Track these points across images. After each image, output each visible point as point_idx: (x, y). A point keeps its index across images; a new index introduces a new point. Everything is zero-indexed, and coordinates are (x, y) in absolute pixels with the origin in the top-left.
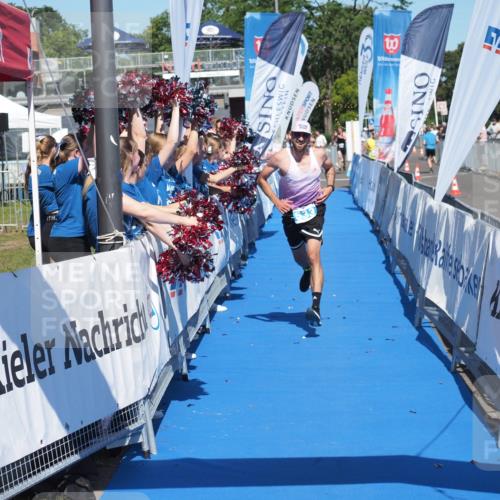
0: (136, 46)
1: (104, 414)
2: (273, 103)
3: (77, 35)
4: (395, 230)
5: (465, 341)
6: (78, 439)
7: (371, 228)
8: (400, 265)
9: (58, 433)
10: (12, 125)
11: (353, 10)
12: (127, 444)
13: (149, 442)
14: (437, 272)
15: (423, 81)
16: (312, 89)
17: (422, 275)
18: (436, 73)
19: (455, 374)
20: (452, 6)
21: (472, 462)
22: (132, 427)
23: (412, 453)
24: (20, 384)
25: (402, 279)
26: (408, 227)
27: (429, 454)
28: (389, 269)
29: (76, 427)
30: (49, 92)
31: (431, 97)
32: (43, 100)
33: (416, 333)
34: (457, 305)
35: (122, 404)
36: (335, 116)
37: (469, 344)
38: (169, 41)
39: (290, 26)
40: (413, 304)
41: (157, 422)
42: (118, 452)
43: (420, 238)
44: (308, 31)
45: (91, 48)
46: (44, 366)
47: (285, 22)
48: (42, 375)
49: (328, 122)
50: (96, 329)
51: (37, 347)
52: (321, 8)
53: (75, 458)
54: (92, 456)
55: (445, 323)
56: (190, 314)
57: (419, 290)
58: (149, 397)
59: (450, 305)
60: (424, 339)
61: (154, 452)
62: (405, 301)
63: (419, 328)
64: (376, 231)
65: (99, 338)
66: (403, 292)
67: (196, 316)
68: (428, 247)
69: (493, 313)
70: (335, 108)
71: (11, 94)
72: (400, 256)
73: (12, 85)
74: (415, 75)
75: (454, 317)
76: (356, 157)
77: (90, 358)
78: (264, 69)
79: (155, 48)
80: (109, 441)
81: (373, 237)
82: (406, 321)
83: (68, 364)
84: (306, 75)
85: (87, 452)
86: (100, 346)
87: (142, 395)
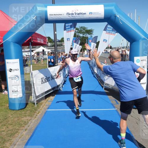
0: (59, 41)
1: (56, 86)
2: (76, 48)
3: (52, 40)
4: (91, 63)
5: (99, 77)
6: (53, 89)
7: (88, 63)
8: (91, 68)
9: (50, 88)
10: (45, 51)
11: (86, 37)
12: (59, 89)
13: (61, 89)
14: (96, 68)
15: (94, 45)
16: (81, 47)
17: (94, 69)
18: (95, 44)
19: (98, 81)
20: (97, 36)
21: (100, 91)
22: (59, 87)
23: (93, 90)
24: (46, 82)
25: (92, 69)
26: (92, 63)
27: (95, 90)
28: (90, 68)
29: (53, 87)
30: (49, 47)
31: (95, 47)
32: (48, 48)
33: (93, 76)
34: (98, 72)
35: (58, 84)
36: (83, 50)
37: (100, 77)
38: (64, 41)
39: (78, 39)
40: (93, 73)
41: (62, 87)
42: (58, 90)
43: (94, 64)
44: (80, 40)
45: (54, 42)
46: (49, 80)
47: (77, 38)
48: (48, 81)
49: (83, 51)
50: (55, 75)
51: (48, 78)
52: (82, 37)
53: (52, 91)
54: (55, 91)
55: (97, 75)
56: (66, 74)
57: (94, 71)
58: (61, 84)
59: (97, 73)
60: (94, 76)
61: (62, 90)
62: (92, 72)
63: (94, 75)
64: (88, 64)
65: (55, 76)
66: (92, 71)
67: (67, 74)
68: (95, 66)
69: (103, 73)
70: (83, 49)
71: (45, 47)
72: (91, 66)
73: (45, 46)
74: (93, 45)
75: (98, 74)
76: (86, 55)
77: (54, 79)
78: (75, 44)
79: (62, 42)
80: (56, 89)
81: (88, 65)
82: (92, 74)
83: (51, 80)
84: (80, 45)
85: (54, 90)
86: (55, 78)
87: (60, 83)
